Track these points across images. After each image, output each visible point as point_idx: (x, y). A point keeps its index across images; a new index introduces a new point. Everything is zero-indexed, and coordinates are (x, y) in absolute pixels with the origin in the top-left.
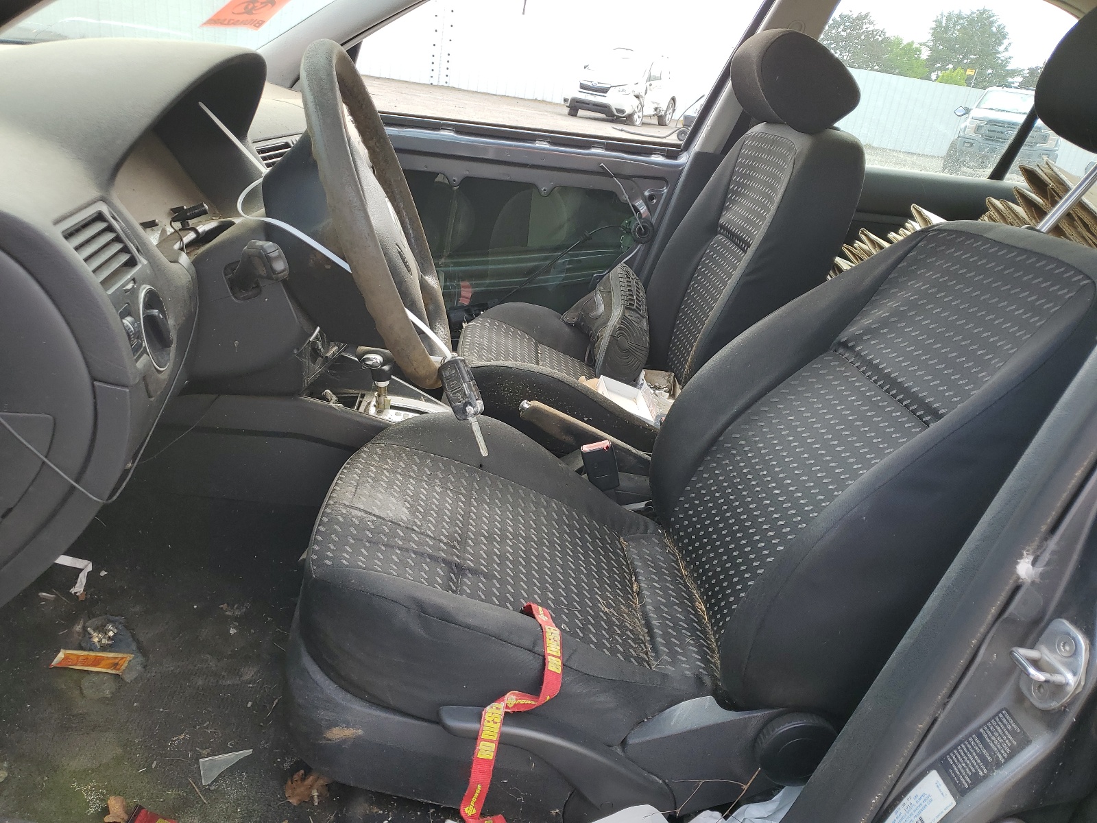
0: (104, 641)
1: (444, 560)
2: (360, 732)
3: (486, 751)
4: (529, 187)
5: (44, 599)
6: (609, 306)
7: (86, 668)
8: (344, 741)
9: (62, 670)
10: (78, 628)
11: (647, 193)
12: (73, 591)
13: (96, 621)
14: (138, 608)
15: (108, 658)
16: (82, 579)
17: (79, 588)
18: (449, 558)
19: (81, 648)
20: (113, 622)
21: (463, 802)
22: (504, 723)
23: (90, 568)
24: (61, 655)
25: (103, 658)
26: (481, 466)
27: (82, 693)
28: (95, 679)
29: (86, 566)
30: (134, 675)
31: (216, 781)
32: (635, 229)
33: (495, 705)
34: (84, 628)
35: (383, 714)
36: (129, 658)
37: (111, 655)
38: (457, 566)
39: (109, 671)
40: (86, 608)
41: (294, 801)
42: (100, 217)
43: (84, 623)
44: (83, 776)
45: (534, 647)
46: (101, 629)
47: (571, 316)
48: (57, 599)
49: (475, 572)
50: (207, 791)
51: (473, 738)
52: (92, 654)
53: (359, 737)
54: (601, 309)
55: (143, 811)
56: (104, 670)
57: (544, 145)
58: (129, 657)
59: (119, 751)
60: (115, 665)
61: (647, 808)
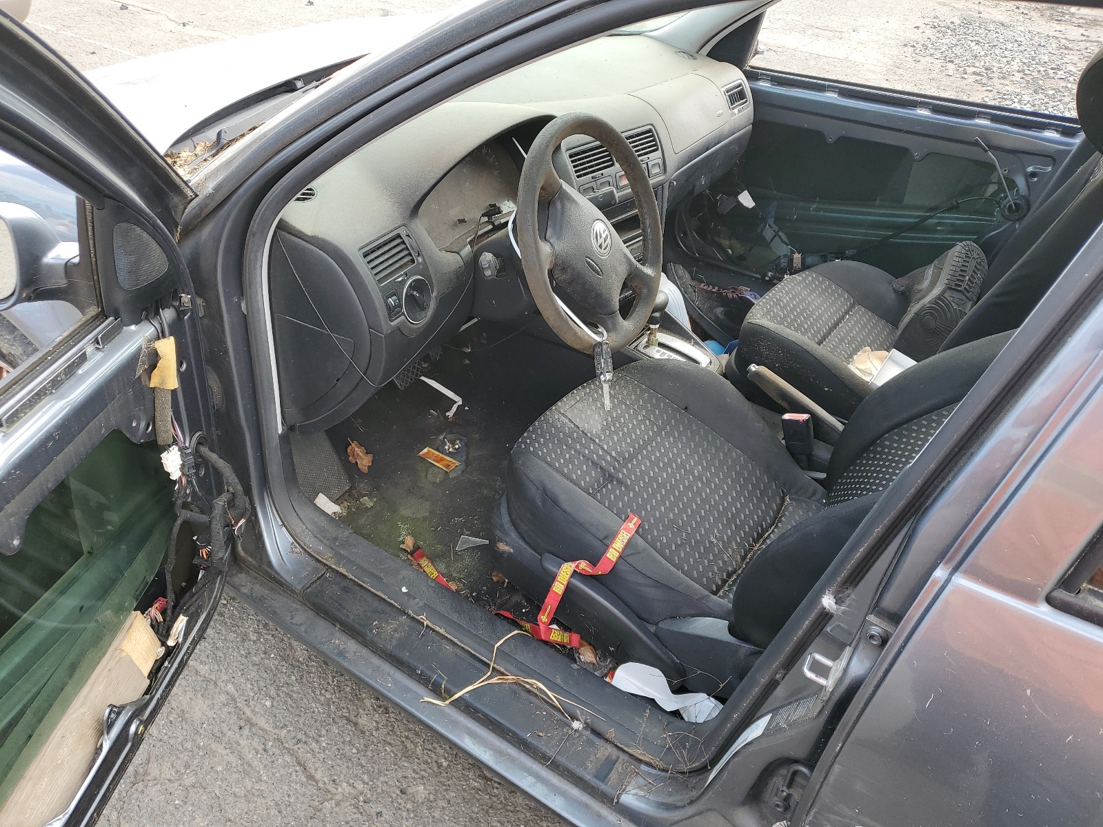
0: (451, 450)
1: (601, 468)
2: (512, 550)
3: (558, 588)
4: (903, 152)
5: (431, 414)
6: (933, 284)
7: (433, 462)
8: (504, 552)
9: (422, 459)
10: (441, 437)
11: (1030, 169)
12: (447, 414)
13: (451, 436)
14: (477, 436)
15: (447, 460)
16: (455, 408)
17: (450, 414)
18: (607, 468)
19: (437, 450)
20: (461, 440)
21: (541, 612)
22: (572, 576)
23: (460, 403)
24: (426, 450)
25: (444, 459)
26: (686, 408)
27: (426, 475)
28: (437, 470)
29: (459, 400)
30: (455, 475)
31: (464, 550)
32: (1005, 206)
33: (570, 563)
34: (444, 438)
35: (524, 545)
36: (457, 465)
37: (449, 459)
38: (610, 475)
39: (444, 468)
40: (450, 427)
41: (495, 579)
42: (399, 236)
43: (446, 435)
44: (405, 520)
45: (604, 539)
46: (453, 443)
47: (900, 284)
48: (438, 417)
49: (620, 482)
50: (456, 553)
51: (553, 577)
52: (441, 455)
53: (510, 553)
54: (926, 284)
55: (420, 550)
56: (441, 466)
57: (923, 112)
58: (457, 463)
59: (427, 514)
60: (448, 466)
61: (657, 672)
